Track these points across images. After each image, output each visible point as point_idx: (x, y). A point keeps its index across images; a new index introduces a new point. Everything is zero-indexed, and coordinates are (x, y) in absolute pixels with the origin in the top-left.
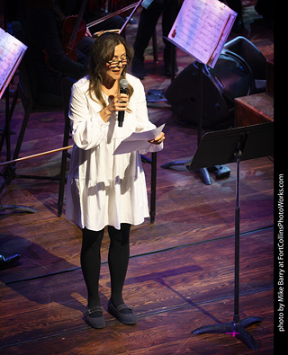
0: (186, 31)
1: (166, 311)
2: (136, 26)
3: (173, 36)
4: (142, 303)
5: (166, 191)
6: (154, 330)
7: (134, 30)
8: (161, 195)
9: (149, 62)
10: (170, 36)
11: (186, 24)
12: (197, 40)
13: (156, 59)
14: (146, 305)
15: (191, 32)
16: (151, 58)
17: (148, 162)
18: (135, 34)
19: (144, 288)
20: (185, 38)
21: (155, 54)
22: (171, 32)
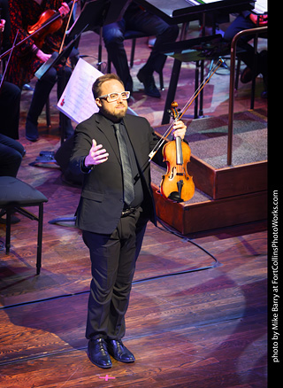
0: (73, 101)
1: (46, 356)
2: (32, 92)
3: (62, 105)
4: (25, 348)
5: (52, 245)
6: (35, 373)
7: (30, 96)
8: (47, 248)
9: (43, 126)
10: (59, 105)
11: (73, 95)
12: (83, 109)
13: (48, 123)
15: (78, 102)
16: (45, 121)
17: (36, 219)
18: (31, 100)
19: (28, 334)
20: (73, 107)
22: (61, 101)
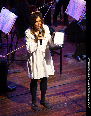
14: (59, 103)
21: (61, 18)
